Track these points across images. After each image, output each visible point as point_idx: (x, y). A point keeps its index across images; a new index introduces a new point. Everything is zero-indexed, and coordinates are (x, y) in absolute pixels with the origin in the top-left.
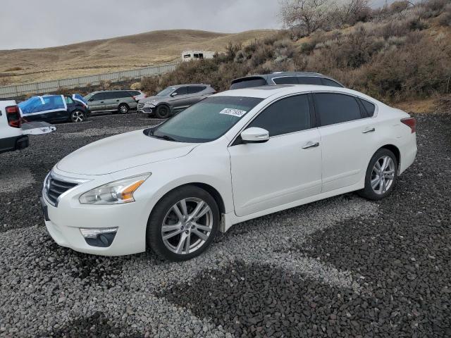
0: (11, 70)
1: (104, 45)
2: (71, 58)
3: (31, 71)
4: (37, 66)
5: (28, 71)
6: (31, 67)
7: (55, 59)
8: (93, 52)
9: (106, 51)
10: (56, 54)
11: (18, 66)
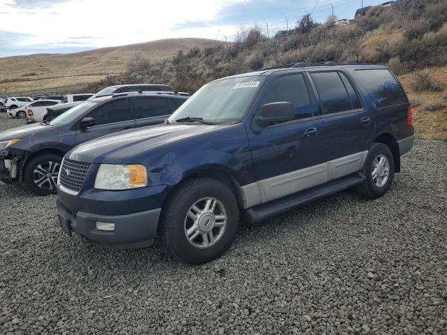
0: (27, 75)
1: (116, 52)
2: (84, 64)
3: (44, 76)
4: (50, 71)
5: (42, 76)
6: (45, 72)
7: (69, 64)
8: (104, 59)
9: (116, 58)
10: (70, 61)
11: (34, 72)
